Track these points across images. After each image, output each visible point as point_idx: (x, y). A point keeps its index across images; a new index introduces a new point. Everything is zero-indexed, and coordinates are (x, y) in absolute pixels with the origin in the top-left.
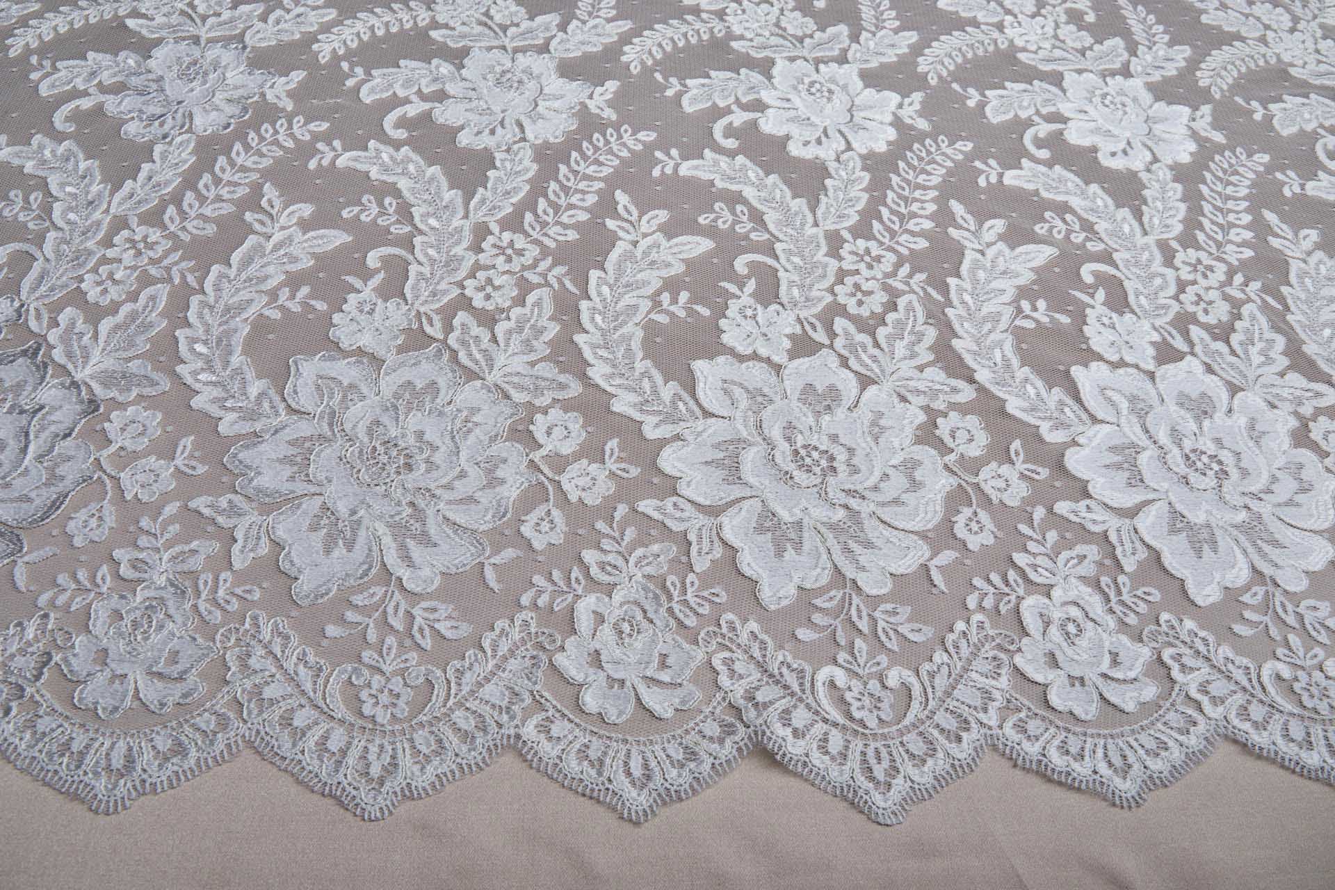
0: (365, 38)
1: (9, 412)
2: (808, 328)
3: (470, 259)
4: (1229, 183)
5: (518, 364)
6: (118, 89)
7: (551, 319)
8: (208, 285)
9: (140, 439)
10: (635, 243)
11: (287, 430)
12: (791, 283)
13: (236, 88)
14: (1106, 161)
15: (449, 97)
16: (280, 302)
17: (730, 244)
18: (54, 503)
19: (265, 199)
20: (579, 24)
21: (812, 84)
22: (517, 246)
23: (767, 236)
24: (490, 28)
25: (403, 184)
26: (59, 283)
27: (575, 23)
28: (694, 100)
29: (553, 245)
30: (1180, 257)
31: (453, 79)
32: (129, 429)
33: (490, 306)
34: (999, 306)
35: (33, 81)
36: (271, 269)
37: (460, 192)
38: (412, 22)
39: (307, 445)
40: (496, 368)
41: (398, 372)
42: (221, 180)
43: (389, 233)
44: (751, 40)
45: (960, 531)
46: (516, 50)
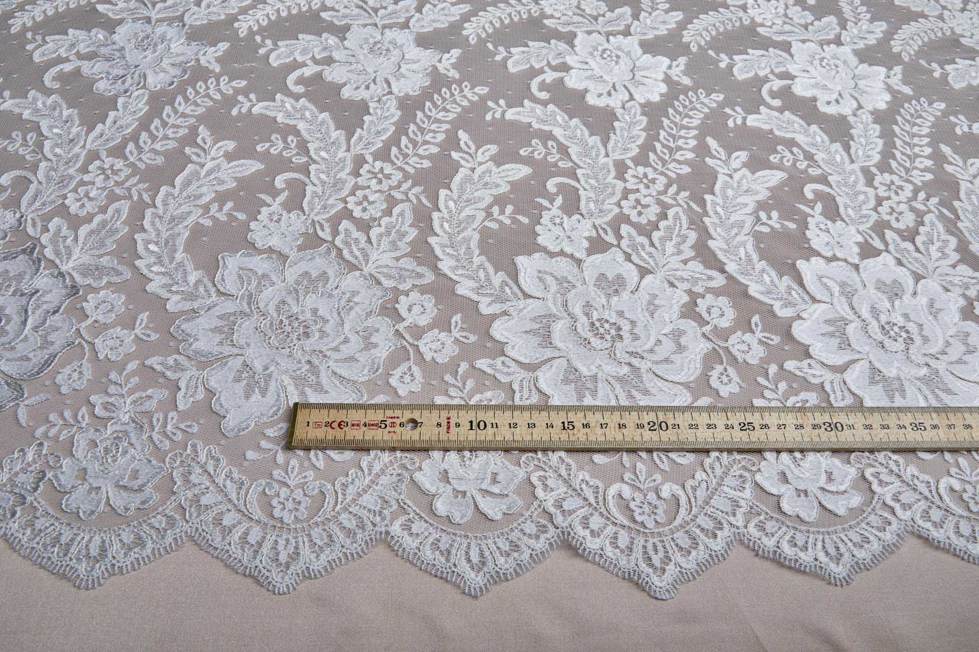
0: (273, 18)
1: (14, 294)
2: (601, 232)
3: (352, 181)
4: (915, 124)
5: (387, 259)
6: (91, 56)
7: (411, 225)
8: (159, 201)
9: (109, 315)
10: (473, 170)
11: (217, 308)
12: (589, 199)
13: (178, 55)
14: (823, 108)
15: (335, 61)
16: (211, 213)
17: (543, 170)
18: (46, 361)
19: (200, 137)
20: (432, 7)
21: (604, 51)
22: (385, 172)
23: (570, 164)
24: (365, 10)
25: (301, 126)
26: (49, 200)
27: (428, 6)
28: (516, 63)
29: (412, 171)
30: (878, 179)
31: (338, 48)
32: (101, 307)
33: (366, 216)
34: (743, 216)
35: (29, 51)
36: (204, 189)
37: (343, 132)
38: (307, 6)
39: (232, 318)
40: (370, 262)
41: (299, 265)
42: (167, 123)
43: (291, 162)
44: (559, 19)
45: (714, 382)
46: (384, 27)
